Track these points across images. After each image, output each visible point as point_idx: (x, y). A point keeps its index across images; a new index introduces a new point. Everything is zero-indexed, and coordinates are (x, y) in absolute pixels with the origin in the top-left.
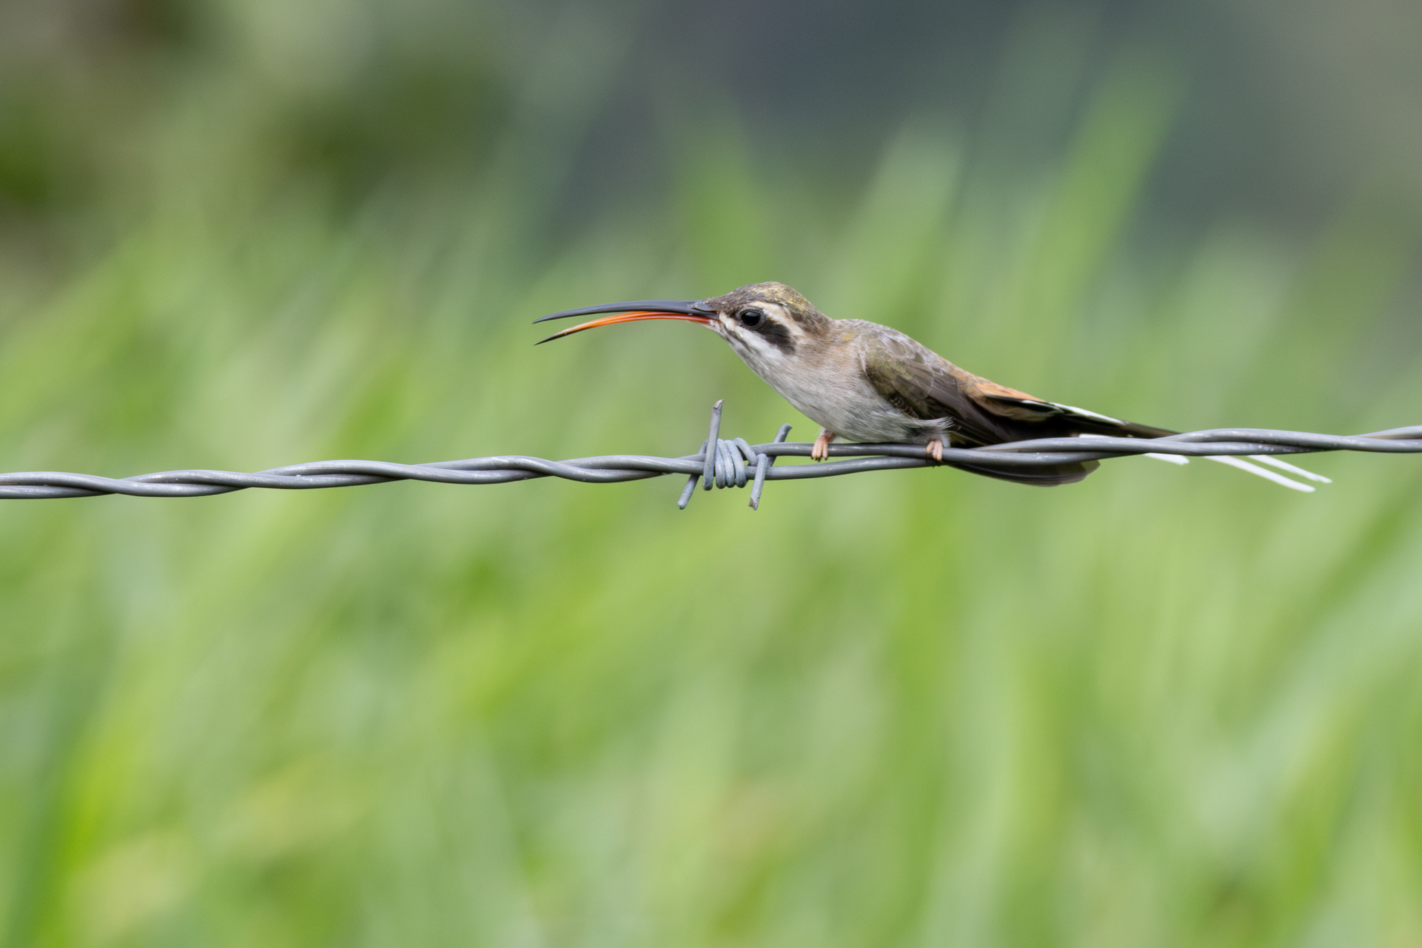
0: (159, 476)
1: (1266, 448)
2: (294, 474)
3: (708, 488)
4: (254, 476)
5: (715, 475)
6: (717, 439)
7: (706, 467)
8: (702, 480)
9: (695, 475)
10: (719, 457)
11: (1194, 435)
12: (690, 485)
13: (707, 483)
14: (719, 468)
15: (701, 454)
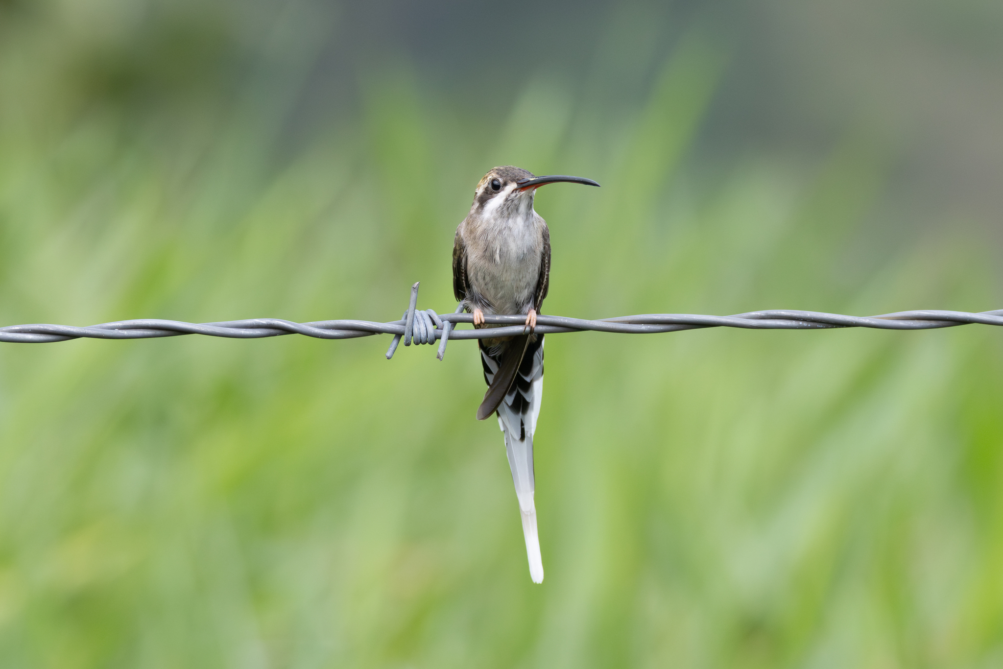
0: (17, 328)
1: (805, 324)
2: (113, 328)
3: (408, 344)
4: (84, 329)
5: (412, 335)
6: (415, 309)
7: (406, 330)
8: (403, 338)
9: (399, 335)
10: (416, 322)
11: (753, 314)
12: (395, 342)
13: (407, 341)
14: (416, 330)
15: (403, 320)
